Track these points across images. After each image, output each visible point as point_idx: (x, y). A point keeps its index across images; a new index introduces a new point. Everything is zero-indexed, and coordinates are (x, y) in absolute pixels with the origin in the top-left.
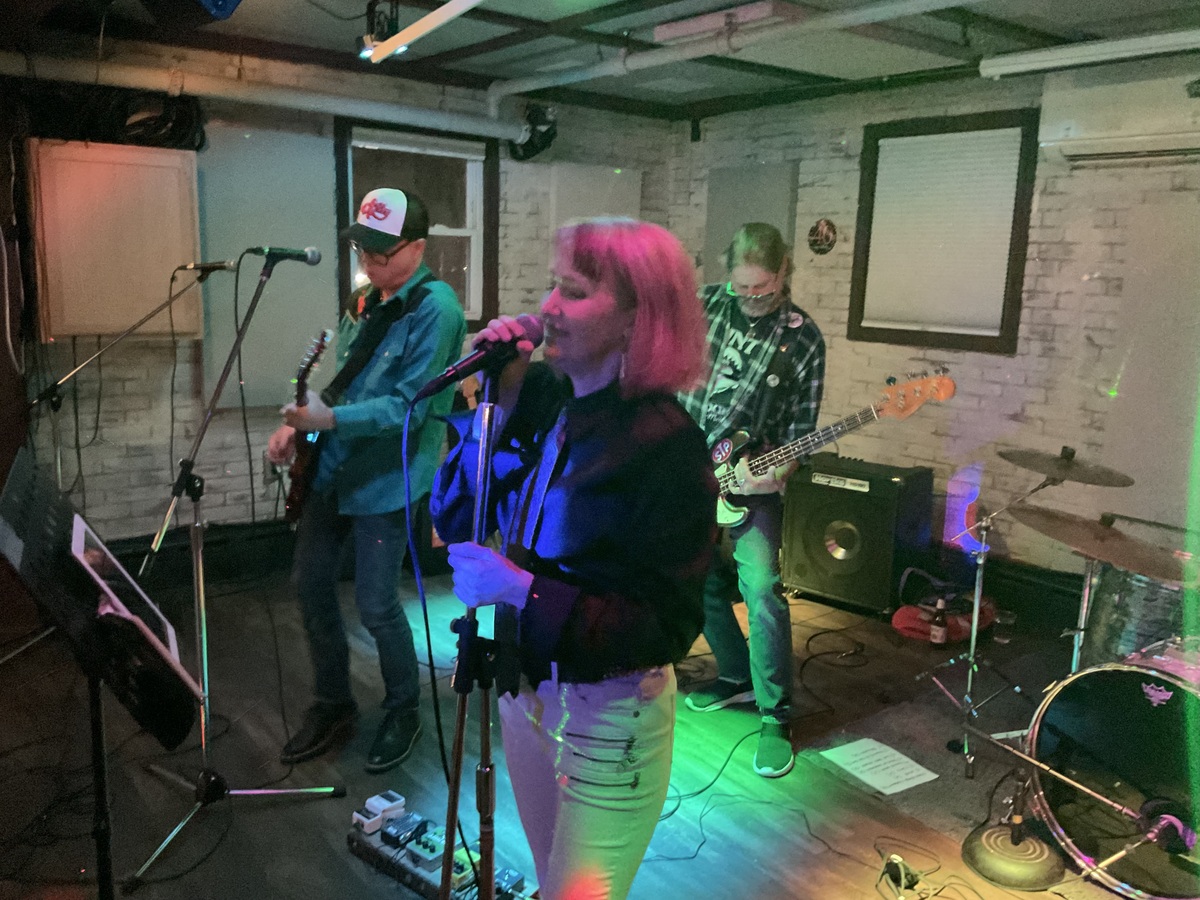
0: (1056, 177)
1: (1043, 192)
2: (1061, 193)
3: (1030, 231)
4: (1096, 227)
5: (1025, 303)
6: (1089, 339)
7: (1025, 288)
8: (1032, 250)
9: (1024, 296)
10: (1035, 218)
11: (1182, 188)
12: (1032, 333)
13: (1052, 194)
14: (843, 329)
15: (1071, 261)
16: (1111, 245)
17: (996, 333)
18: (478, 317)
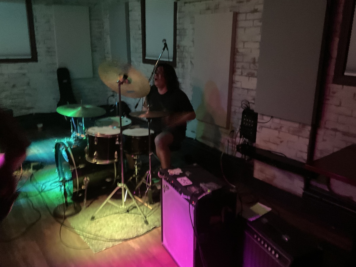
1: (179, 12)
5: (178, 50)
6: (191, 62)
7: (177, 45)
9: (177, 48)
11: (208, 9)
12: (179, 60)
14: (141, 59)
18: (30, 57)
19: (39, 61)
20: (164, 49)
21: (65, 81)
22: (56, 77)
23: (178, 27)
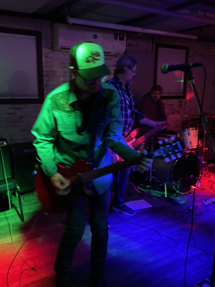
0: (48, 53)
2: (51, 57)
3: (43, 67)
4: (61, 67)
8: (45, 73)
10: (44, 64)
13: (48, 57)
15: (55, 76)
16: (65, 72)
17: (37, 98)
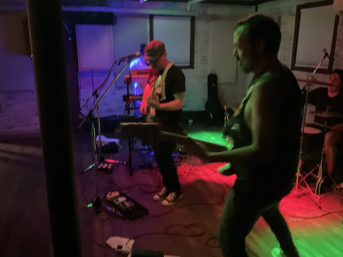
1: (340, 25)
5: (335, 59)
7: (335, 53)
8: (337, 42)
9: (335, 56)
10: (338, 32)
12: (336, 67)
17: (327, 68)
18: (189, 65)
19: (195, 68)
20: (324, 58)
21: (213, 85)
22: (206, 81)
23: (338, 37)
